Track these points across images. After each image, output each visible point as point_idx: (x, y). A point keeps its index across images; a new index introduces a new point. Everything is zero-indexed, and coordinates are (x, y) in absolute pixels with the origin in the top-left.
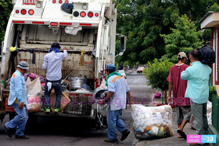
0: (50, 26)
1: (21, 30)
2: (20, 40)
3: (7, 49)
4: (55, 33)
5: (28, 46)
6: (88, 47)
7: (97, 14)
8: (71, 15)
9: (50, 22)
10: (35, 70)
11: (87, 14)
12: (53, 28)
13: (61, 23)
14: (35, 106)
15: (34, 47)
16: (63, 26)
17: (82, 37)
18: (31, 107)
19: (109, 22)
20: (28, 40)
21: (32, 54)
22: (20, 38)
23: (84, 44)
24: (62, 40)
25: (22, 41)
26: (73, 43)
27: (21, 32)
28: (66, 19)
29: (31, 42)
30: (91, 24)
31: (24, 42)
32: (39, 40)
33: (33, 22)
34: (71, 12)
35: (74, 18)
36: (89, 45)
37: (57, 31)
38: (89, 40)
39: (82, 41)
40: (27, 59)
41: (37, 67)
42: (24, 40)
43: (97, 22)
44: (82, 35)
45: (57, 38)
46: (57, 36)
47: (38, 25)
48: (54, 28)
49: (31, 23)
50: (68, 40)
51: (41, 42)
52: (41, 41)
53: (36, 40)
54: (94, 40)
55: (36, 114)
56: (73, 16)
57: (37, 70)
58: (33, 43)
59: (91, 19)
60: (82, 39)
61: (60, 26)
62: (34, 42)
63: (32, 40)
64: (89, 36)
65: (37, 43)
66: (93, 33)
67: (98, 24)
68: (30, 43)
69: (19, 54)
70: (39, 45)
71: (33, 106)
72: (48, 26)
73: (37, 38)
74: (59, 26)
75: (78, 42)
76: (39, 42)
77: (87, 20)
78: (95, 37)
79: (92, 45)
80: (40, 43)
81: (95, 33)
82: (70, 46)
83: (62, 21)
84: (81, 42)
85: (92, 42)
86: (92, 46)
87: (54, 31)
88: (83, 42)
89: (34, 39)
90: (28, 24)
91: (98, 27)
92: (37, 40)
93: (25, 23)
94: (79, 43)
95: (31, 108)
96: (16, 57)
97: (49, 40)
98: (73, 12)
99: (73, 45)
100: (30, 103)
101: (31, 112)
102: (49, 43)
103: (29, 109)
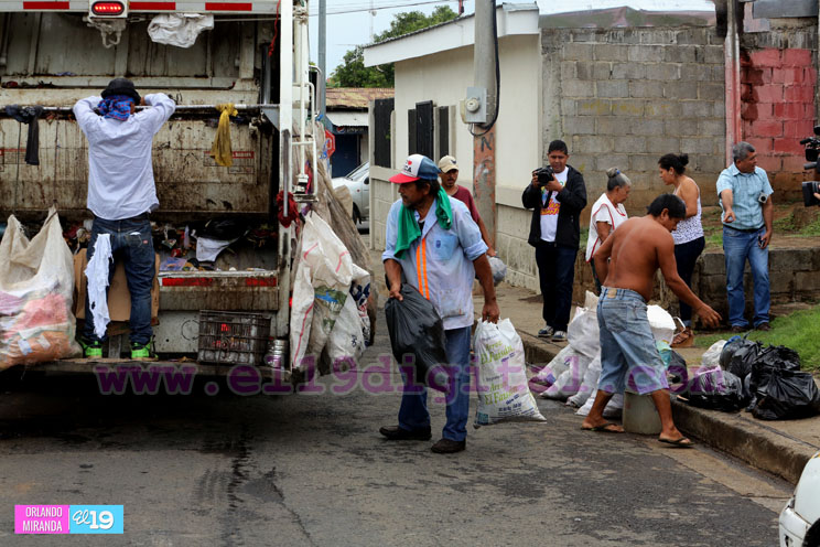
0: (91, 14)
4: (108, 43)
5: (8, 98)
6: (235, 94)
9: (92, 2)
10: (37, 187)
12: (104, 25)
13: (133, 5)
14: (49, 339)
15: (28, 99)
16: (139, 15)
17: (209, 56)
18: (33, 344)
20: (7, 75)
21: (25, 127)
23: (217, 82)
24: (133, 71)
26: (176, 82)
29: (19, 81)
30: (247, 6)
32: (48, 75)
33: (27, 4)
36: (236, 87)
37: (119, 35)
38: (238, 68)
39: (209, 73)
40: (7, 146)
41: (45, 177)
44: (209, 51)
45: (117, 65)
46: (115, 55)
47: (42, 13)
48: (108, 23)
49: (19, 9)
50: (158, 70)
51: (55, 81)
52: (55, 76)
53: (35, 75)
54: (259, 67)
57: (46, 189)
58: (25, 86)
60: (209, 66)
61: (130, 15)
62: (31, 81)
63: (21, 75)
64: (236, 51)
65: (42, 86)
66: (252, 40)
67: (278, 4)
68: (13, 86)
70: (49, 91)
71: (42, 336)
72: (84, 19)
73: (42, 65)
74: (125, 15)
75: (196, 76)
76: (47, 81)
78: (259, 56)
79: (249, 86)
80: (51, 86)
81: (260, 41)
84: (206, 76)
85: (250, 74)
86: (252, 91)
87: (108, 37)
88: (213, 75)
89: (31, 71)
92: (39, 75)
94: (199, 79)
95: (33, 349)
97: (85, 72)
99: (178, 89)
100: (27, 327)
101: (35, 361)
102: (86, 84)
103: (25, 353)
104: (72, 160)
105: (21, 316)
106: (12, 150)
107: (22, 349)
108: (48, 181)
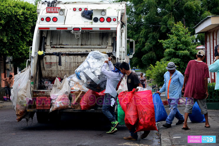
0: (73, 31)
1: (46, 36)
2: (45, 45)
3: (35, 53)
4: (77, 37)
5: (53, 50)
6: (107, 49)
7: (115, 19)
8: (91, 21)
9: (73, 28)
10: (60, 72)
11: (105, 19)
12: (76, 33)
13: (82, 28)
14: (63, 104)
15: (58, 51)
16: (84, 31)
17: (101, 40)
18: (60, 105)
19: (125, 27)
20: (52, 45)
21: (58, 57)
22: (45, 43)
23: (103, 47)
24: (83, 44)
25: (47, 46)
26: (93, 47)
27: (46, 38)
28: (87, 25)
29: (56, 46)
30: (109, 29)
31: (49, 46)
32: (62, 45)
33: (58, 28)
34: (91, 18)
35: (94, 23)
36: (107, 48)
37: (79, 36)
38: (108, 43)
39: (101, 44)
40: (53, 62)
41: (62, 69)
42: (49, 45)
43: (116, 26)
44: (101, 39)
45: (79, 42)
46: (78, 40)
47: (60, 30)
48: (77, 33)
49: (56, 29)
50: (89, 43)
51: (64, 46)
52: (64, 45)
53: (59, 45)
54: (113, 43)
55: (65, 111)
56: (93, 22)
57: (62, 72)
58: (57, 48)
59: (109, 24)
60: (101, 43)
61: (82, 31)
62: (58, 46)
63: (56, 45)
64: (107, 39)
65: (61, 47)
66: (111, 36)
67: (117, 28)
68: (54, 47)
69: (45, 58)
70: (62, 49)
71: (62, 103)
72: (71, 32)
73: (61, 43)
74: (80, 31)
75: (98, 45)
76: (62, 46)
77: (105, 25)
78: (113, 40)
79: (110, 47)
80: (63, 48)
81: (113, 37)
82: (91, 49)
83: (83, 26)
84: (100, 45)
85: (110, 45)
86: (111, 49)
87: (77, 36)
88: (102, 45)
89: (58, 44)
90: (52, 30)
91: (117, 31)
92: (60, 45)
93: (50, 29)
94: (99, 46)
95: (60, 106)
96: (42, 61)
97: (71, 44)
98: (93, 18)
99: (94, 48)
100: (59, 101)
101: (60, 109)
102: (71, 47)
103: (58, 107)
104: (68, 65)
105: (57, 99)
106: (54, 63)
107: (57, 106)
108: (62, 70)
